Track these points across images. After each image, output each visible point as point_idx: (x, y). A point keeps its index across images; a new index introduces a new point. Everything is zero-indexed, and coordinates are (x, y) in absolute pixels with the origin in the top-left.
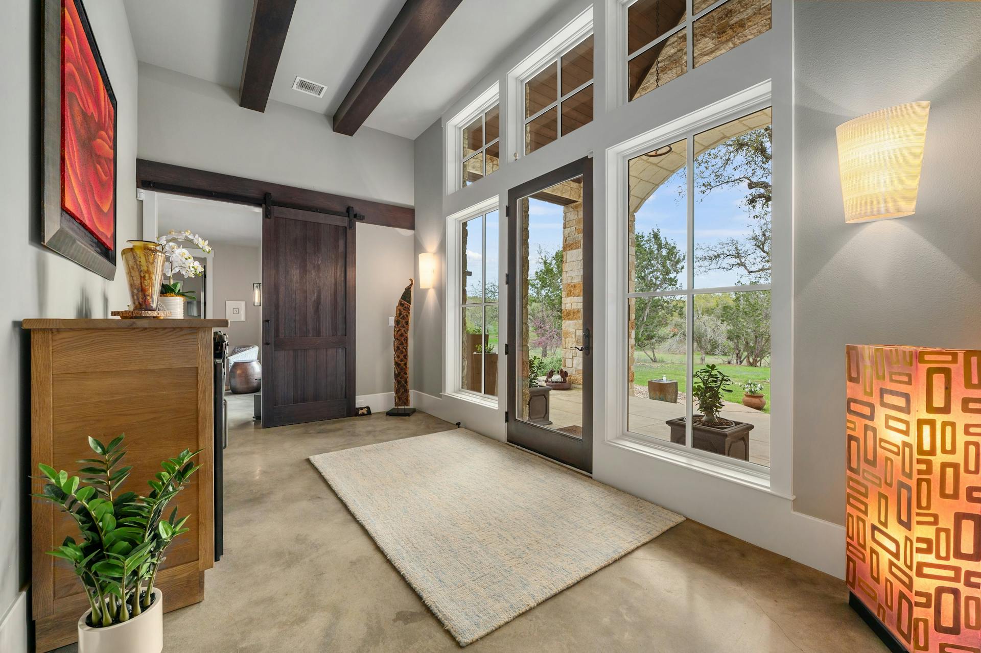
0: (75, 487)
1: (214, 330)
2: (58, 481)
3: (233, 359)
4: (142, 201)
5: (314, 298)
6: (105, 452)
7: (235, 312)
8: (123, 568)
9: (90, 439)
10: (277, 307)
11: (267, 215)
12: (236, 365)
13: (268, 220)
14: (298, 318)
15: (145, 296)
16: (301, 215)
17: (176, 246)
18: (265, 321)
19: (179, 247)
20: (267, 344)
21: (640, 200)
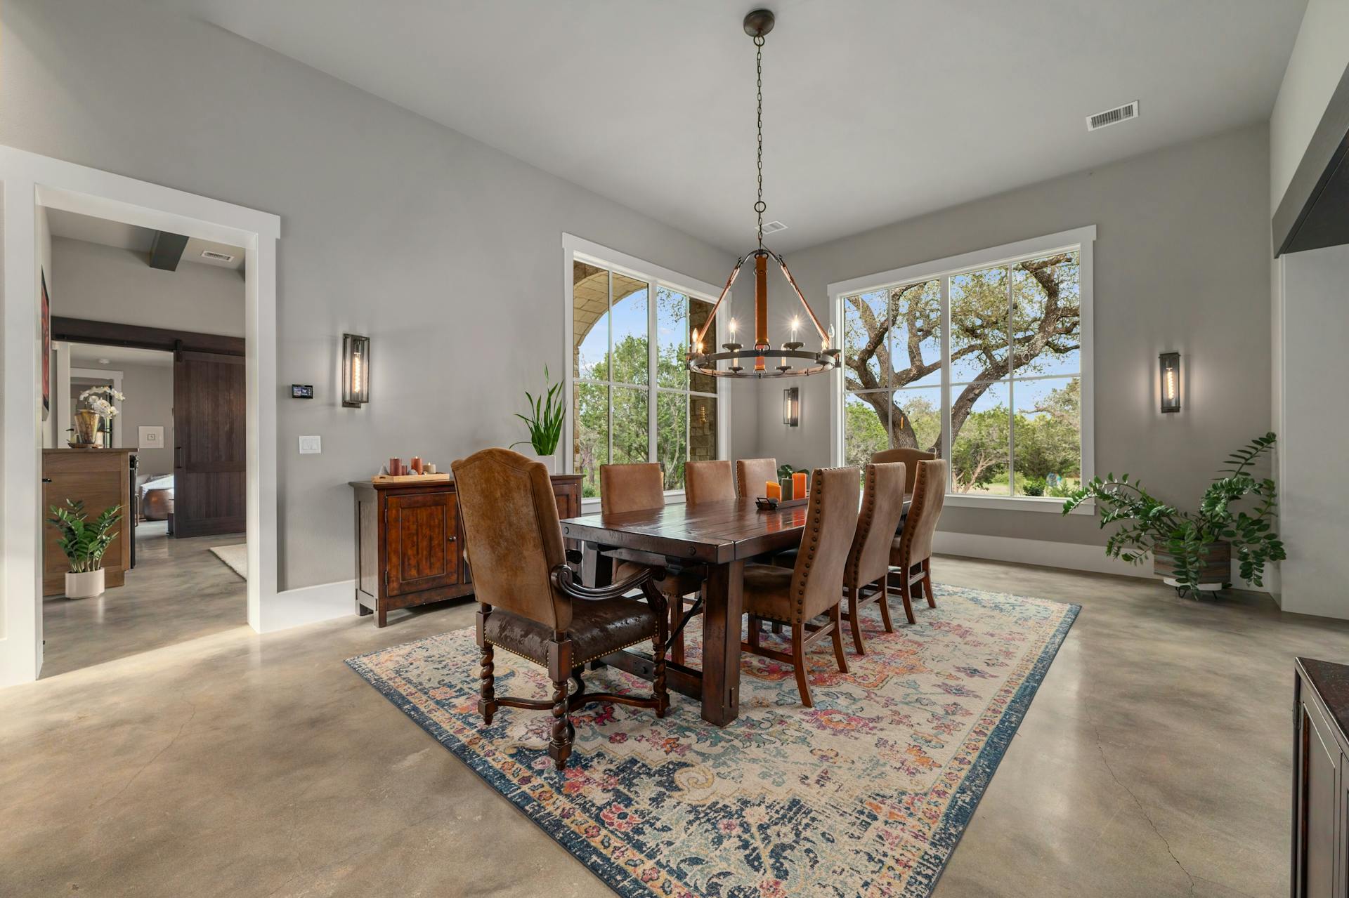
0: (65, 516)
1: (130, 454)
2: (58, 513)
3: (147, 487)
4: (56, 351)
5: (227, 427)
6: (75, 506)
7: (150, 438)
8: (88, 549)
9: (68, 500)
10: (189, 436)
11: (177, 358)
12: (151, 492)
13: (179, 363)
14: (210, 445)
15: (88, 437)
16: (212, 357)
17: (98, 399)
18: (177, 448)
19: (100, 399)
20: (179, 467)
21: (580, 336)
